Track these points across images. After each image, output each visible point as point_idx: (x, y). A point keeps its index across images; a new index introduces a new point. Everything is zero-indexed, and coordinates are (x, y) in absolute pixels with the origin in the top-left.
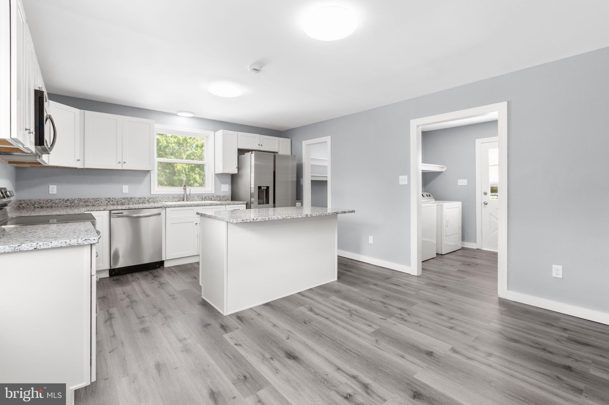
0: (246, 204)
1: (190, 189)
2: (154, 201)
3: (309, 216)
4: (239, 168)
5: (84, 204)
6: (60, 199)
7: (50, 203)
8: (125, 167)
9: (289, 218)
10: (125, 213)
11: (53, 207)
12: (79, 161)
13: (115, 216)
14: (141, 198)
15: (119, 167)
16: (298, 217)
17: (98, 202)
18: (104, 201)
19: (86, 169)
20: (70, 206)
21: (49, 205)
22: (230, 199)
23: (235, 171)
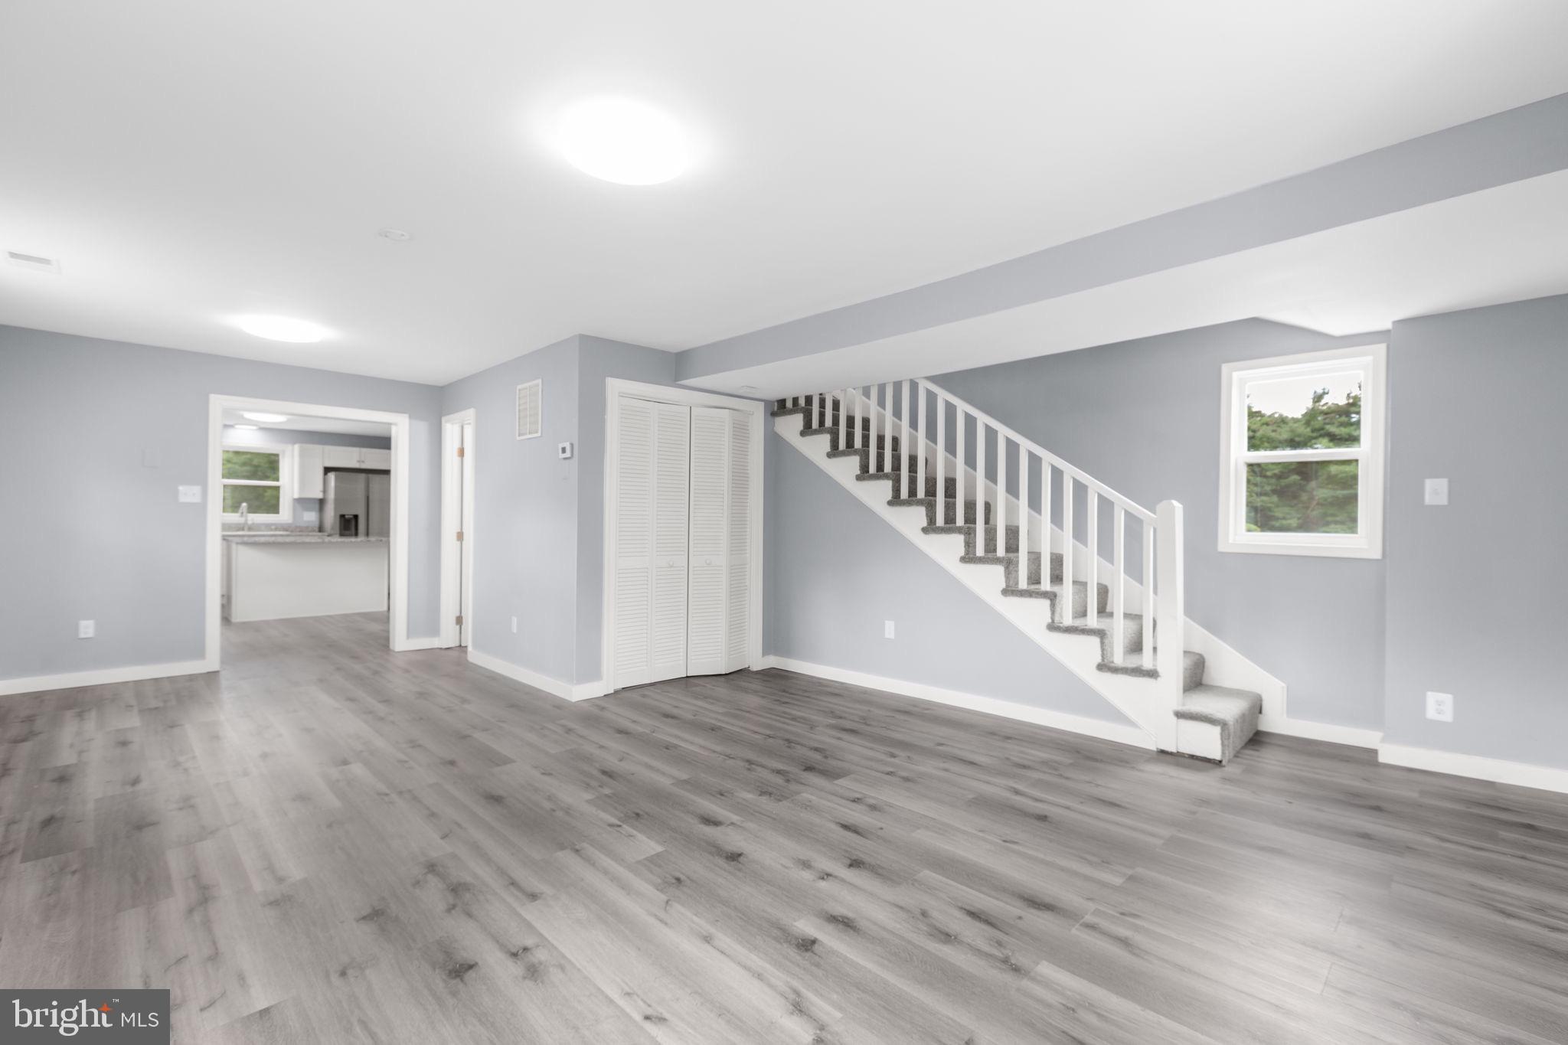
22: (317, 530)
23: (320, 496)
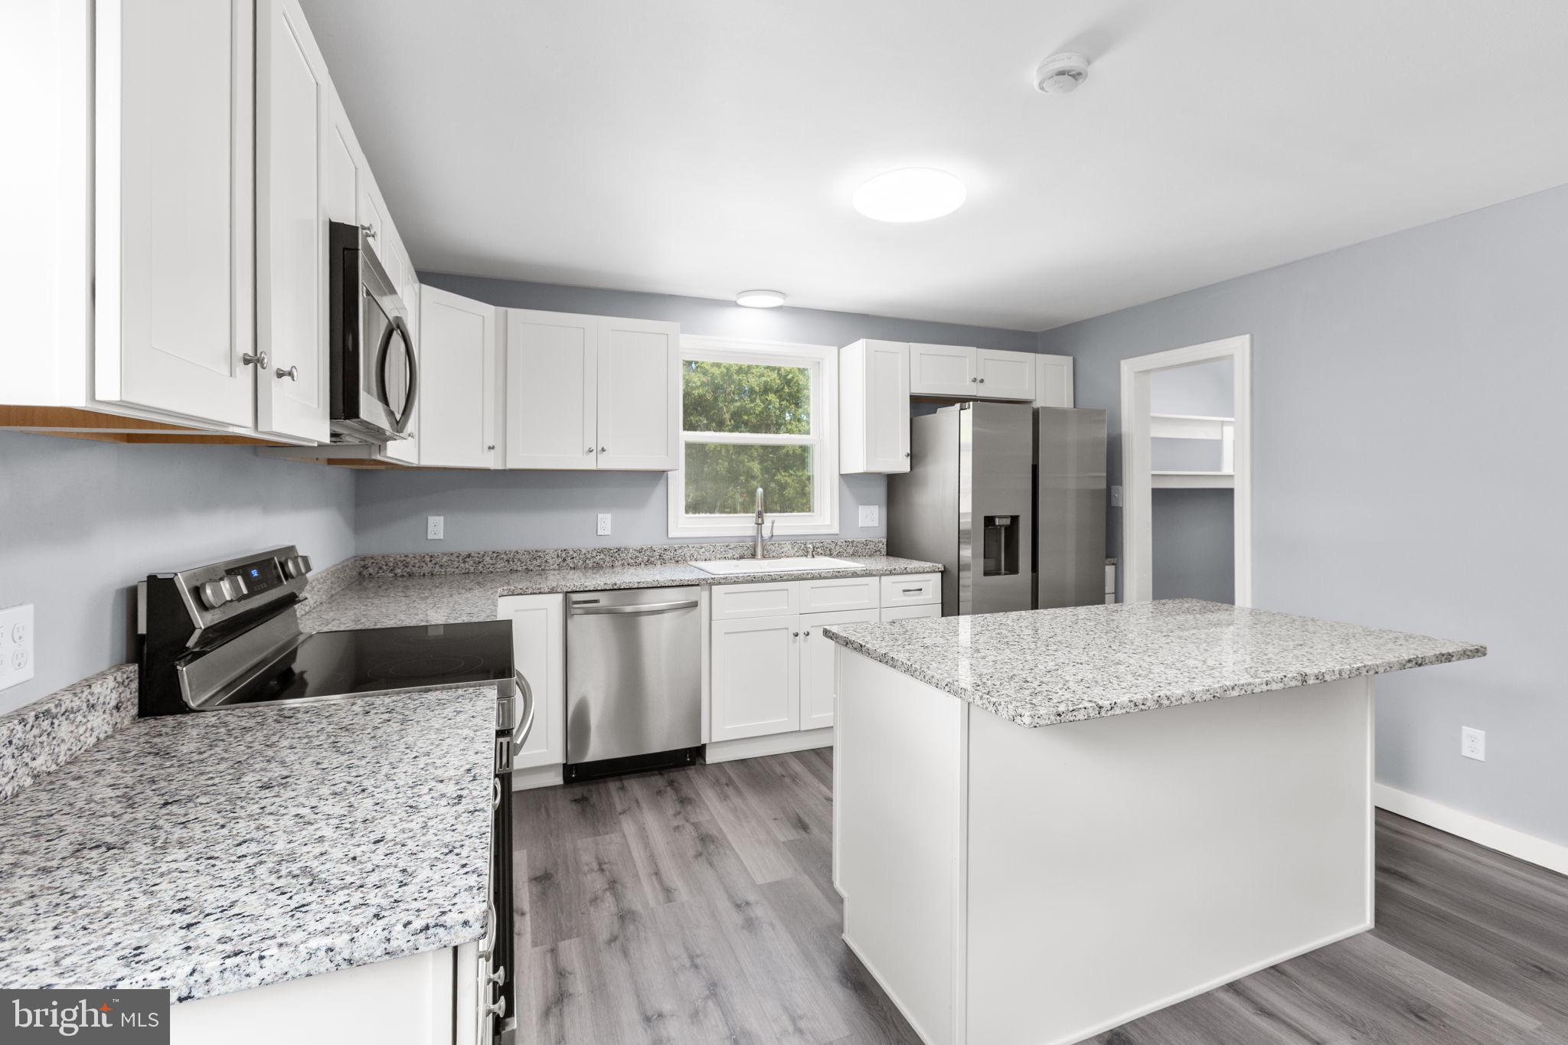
0: (942, 572)
1: (773, 523)
2: (676, 559)
3: (1311, 681)
4: (915, 456)
5: (505, 567)
6: (452, 554)
7: (430, 564)
8: (606, 463)
9: (1235, 693)
10: (604, 600)
11: (436, 575)
12: (492, 451)
13: (579, 611)
14: (642, 549)
15: (588, 463)
16: (1269, 687)
17: (538, 562)
18: (553, 558)
19: (511, 470)
20: (474, 573)
21: (426, 569)
22: (884, 551)
23: (903, 466)
